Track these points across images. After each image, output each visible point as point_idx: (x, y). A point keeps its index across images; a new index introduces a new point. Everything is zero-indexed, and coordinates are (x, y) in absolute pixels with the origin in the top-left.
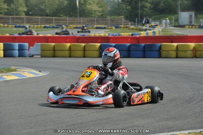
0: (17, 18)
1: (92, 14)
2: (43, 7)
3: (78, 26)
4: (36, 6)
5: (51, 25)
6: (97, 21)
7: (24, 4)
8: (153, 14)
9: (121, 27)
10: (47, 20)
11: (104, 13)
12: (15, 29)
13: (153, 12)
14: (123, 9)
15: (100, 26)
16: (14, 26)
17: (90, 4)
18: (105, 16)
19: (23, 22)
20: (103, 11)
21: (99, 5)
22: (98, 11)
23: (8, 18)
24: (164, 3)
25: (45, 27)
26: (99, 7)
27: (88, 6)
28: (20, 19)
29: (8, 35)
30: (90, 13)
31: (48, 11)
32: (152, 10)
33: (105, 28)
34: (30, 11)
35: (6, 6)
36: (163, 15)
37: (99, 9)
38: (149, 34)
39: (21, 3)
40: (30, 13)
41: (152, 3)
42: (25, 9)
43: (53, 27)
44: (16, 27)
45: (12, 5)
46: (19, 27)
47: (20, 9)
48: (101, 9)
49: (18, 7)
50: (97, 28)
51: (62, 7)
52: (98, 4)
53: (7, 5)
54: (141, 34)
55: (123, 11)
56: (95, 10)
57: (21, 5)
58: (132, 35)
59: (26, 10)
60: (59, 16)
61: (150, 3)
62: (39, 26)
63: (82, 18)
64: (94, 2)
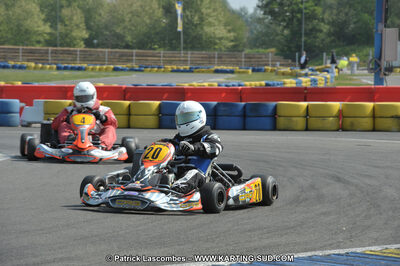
0: (64, 52)
1: (216, 44)
2: (118, 30)
3: (182, 68)
4: (106, 27)
5: (129, 65)
6: (220, 58)
7: (83, 26)
8: (333, 44)
9: (265, 71)
10: (122, 55)
11: (237, 43)
12: (56, 73)
13: (333, 41)
14: (277, 35)
15: (225, 68)
16: (55, 66)
17: (210, 24)
18: (240, 49)
19: (75, 60)
20: (235, 39)
21: (228, 28)
22: (227, 39)
23: (47, 52)
24: (355, 23)
25: (115, 69)
26: (229, 31)
27: (207, 29)
28: (69, 53)
29: (19, 83)
30: (211, 42)
31: (129, 38)
32: (333, 38)
33: (232, 72)
34: (94, 38)
35: (47, 29)
36: (352, 47)
37: (229, 35)
38: (304, 85)
39: (78, 22)
40: (95, 41)
41: (332, 23)
42: (85, 35)
43: (132, 70)
44: (58, 68)
45: (59, 26)
46: (65, 68)
47: (74, 34)
48: (232, 34)
49: (71, 31)
50: (217, 71)
51: (158, 30)
52: (226, 25)
53: (51, 26)
54: (284, 83)
55: (277, 38)
56: (221, 36)
57: (77, 26)
58: (267, 85)
59: (87, 36)
60: (151, 48)
61: (329, 24)
62: (105, 67)
63: (189, 52)
64: (220, 21)
